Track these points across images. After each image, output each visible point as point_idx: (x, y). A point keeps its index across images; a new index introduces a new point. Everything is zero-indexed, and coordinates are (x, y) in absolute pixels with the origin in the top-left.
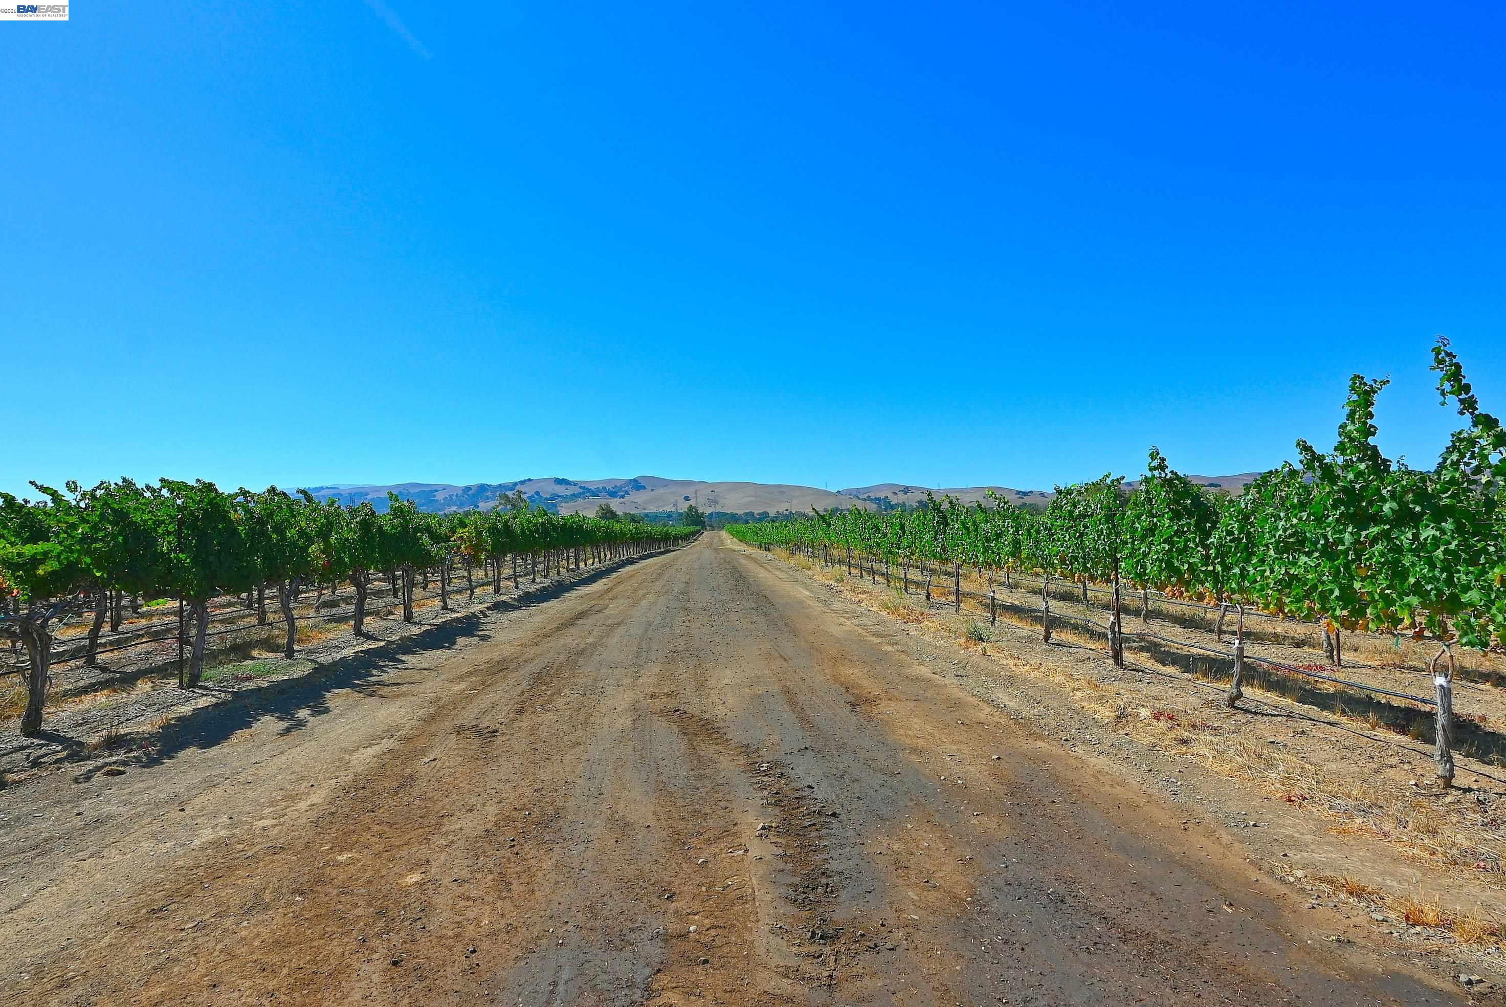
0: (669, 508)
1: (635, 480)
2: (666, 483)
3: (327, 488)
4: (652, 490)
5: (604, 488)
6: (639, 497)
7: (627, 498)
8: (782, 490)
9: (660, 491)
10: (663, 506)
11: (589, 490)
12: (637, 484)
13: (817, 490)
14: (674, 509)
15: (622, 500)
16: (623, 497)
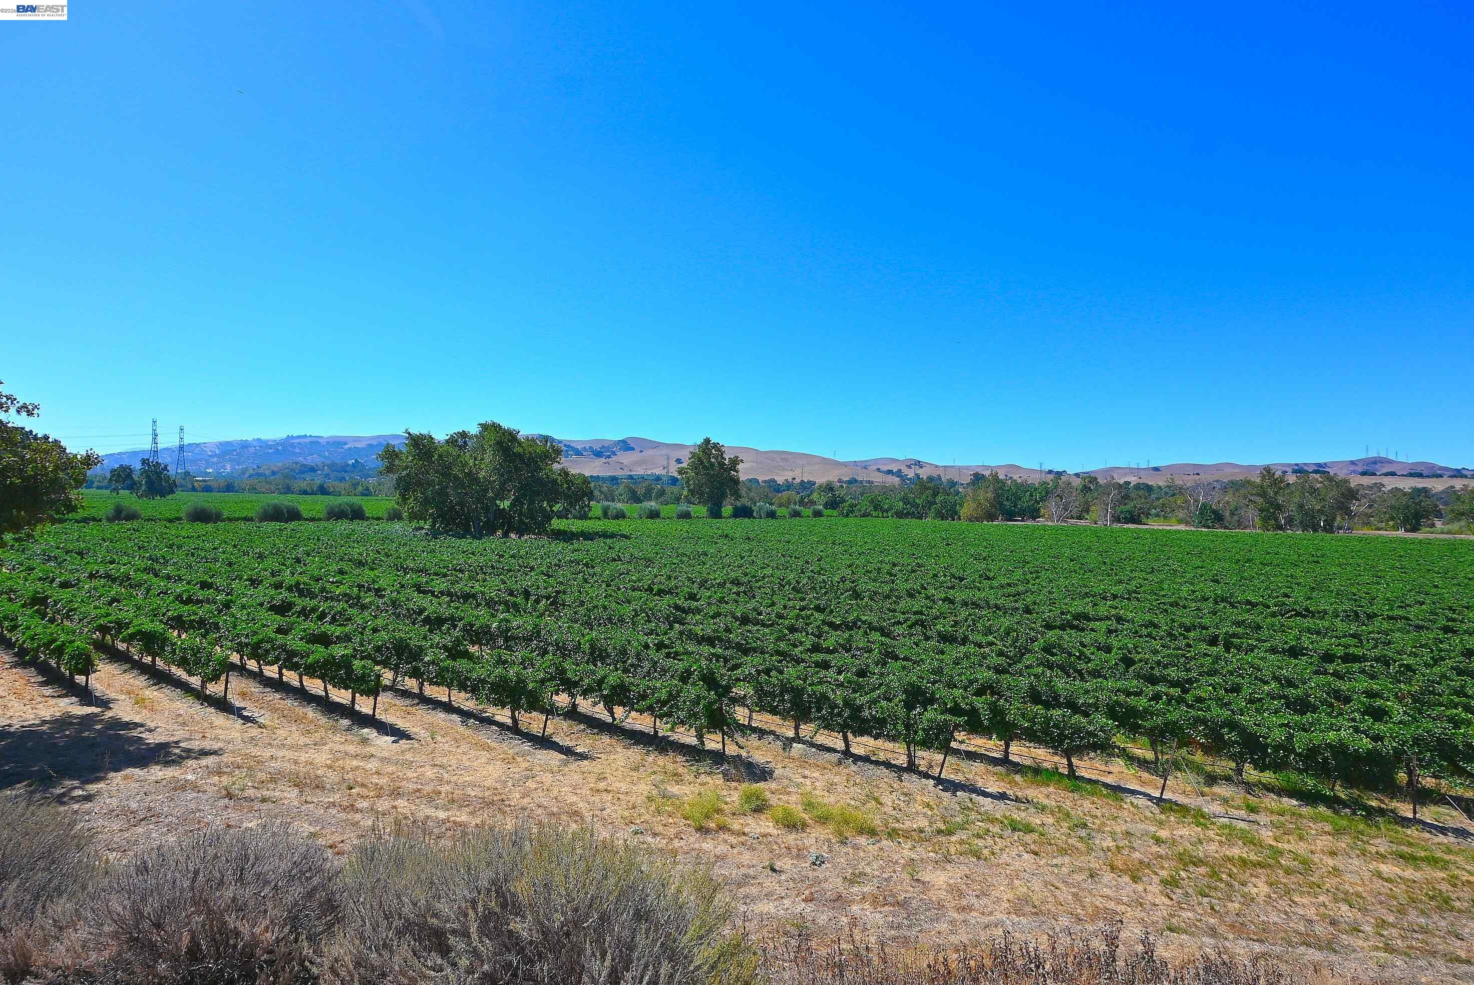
0: (658, 471)
1: (624, 441)
2: (656, 445)
3: (311, 436)
4: (641, 451)
5: (591, 448)
6: (626, 458)
7: (614, 458)
8: (786, 457)
9: (649, 453)
10: (651, 469)
11: (573, 449)
12: (626, 445)
13: (825, 459)
14: (664, 472)
15: (607, 460)
16: (609, 457)
